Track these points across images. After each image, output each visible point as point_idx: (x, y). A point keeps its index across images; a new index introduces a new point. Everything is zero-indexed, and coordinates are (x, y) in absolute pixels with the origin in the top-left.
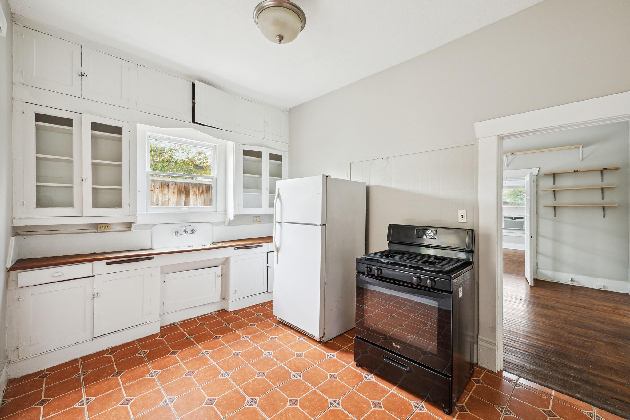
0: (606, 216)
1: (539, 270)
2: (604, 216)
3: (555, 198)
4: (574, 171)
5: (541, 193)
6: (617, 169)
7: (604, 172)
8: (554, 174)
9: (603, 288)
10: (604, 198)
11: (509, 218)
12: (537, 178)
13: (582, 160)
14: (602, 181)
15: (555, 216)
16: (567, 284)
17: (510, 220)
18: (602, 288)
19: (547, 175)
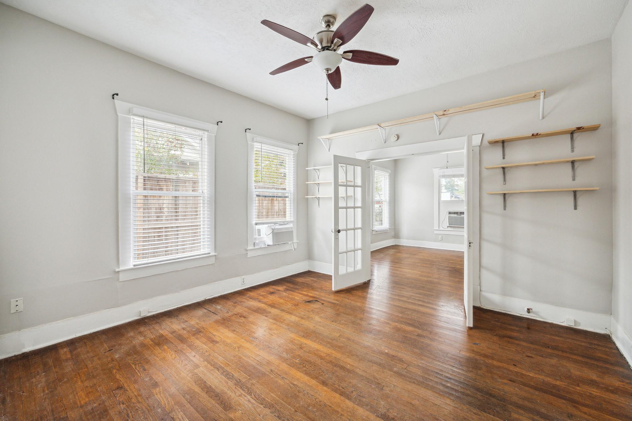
0: (578, 207)
1: (483, 293)
2: (575, 208)
3: (505, 180)
4: (533, 135)
5: (485, 173)
6: (594, 129)
7: (575, 135)
8: (503, 142)
9: (574, 325)
10: (576, 178)
11: (454, 214)
12: (480, 151)
13: (543, 118)
14: (573, 151)
15: (505, 209)
16: (522, 316)
17: (455, 215)
18: (571, 324)
19: (494, 143)
